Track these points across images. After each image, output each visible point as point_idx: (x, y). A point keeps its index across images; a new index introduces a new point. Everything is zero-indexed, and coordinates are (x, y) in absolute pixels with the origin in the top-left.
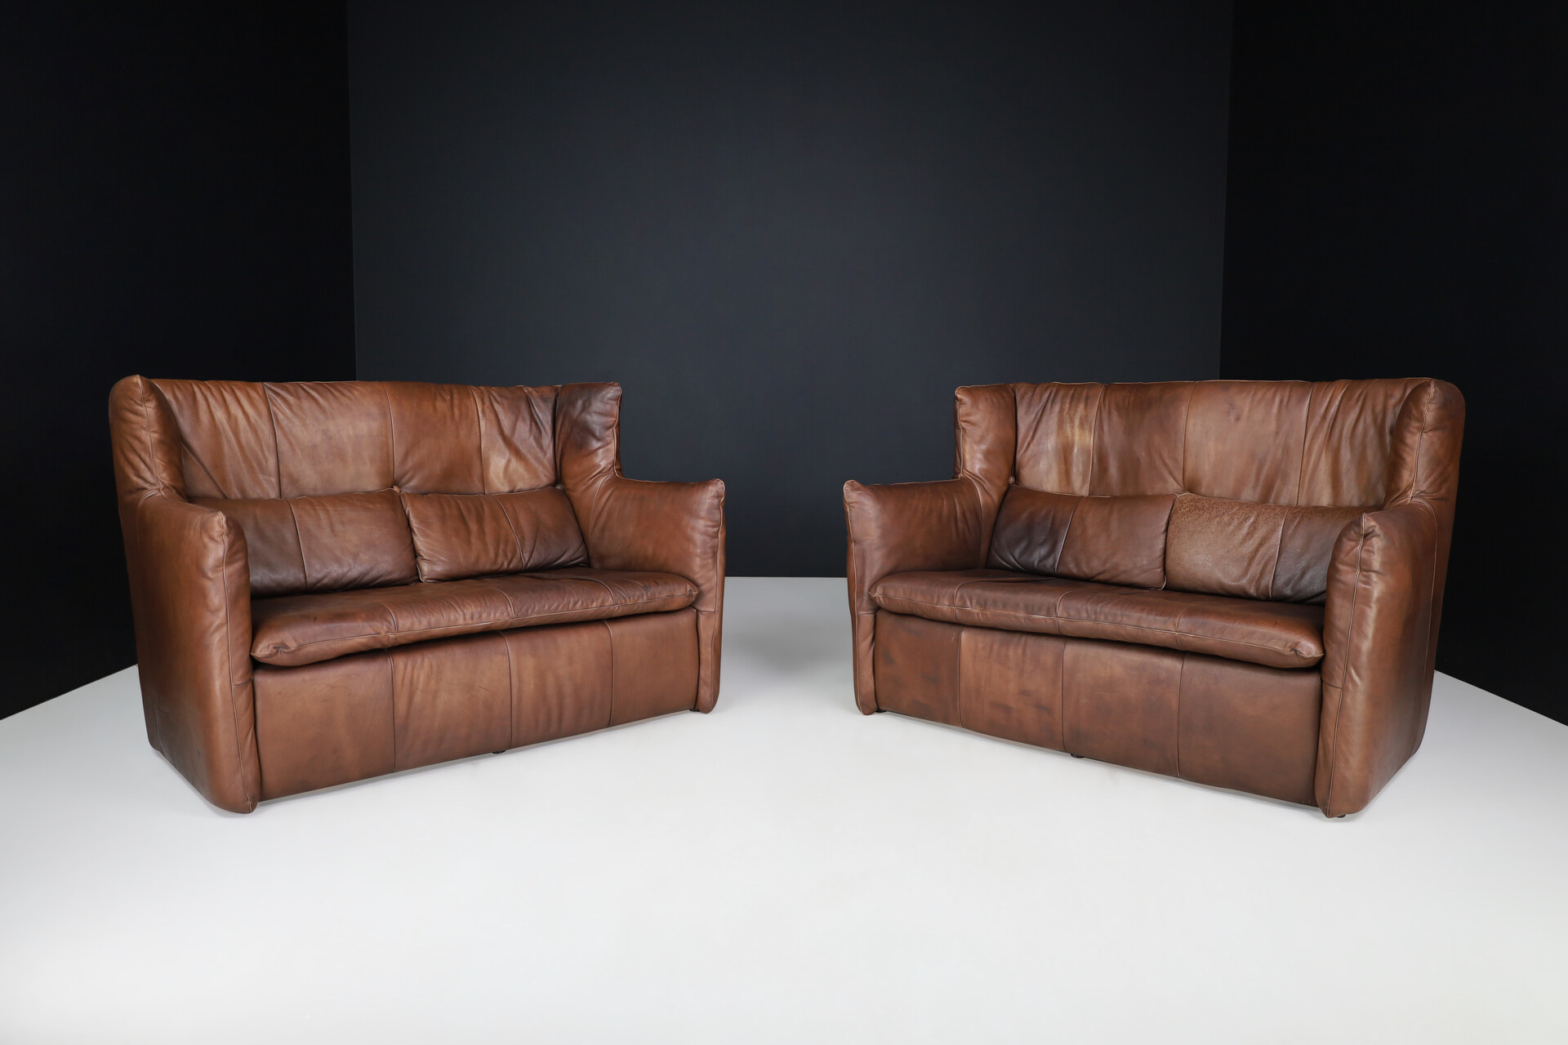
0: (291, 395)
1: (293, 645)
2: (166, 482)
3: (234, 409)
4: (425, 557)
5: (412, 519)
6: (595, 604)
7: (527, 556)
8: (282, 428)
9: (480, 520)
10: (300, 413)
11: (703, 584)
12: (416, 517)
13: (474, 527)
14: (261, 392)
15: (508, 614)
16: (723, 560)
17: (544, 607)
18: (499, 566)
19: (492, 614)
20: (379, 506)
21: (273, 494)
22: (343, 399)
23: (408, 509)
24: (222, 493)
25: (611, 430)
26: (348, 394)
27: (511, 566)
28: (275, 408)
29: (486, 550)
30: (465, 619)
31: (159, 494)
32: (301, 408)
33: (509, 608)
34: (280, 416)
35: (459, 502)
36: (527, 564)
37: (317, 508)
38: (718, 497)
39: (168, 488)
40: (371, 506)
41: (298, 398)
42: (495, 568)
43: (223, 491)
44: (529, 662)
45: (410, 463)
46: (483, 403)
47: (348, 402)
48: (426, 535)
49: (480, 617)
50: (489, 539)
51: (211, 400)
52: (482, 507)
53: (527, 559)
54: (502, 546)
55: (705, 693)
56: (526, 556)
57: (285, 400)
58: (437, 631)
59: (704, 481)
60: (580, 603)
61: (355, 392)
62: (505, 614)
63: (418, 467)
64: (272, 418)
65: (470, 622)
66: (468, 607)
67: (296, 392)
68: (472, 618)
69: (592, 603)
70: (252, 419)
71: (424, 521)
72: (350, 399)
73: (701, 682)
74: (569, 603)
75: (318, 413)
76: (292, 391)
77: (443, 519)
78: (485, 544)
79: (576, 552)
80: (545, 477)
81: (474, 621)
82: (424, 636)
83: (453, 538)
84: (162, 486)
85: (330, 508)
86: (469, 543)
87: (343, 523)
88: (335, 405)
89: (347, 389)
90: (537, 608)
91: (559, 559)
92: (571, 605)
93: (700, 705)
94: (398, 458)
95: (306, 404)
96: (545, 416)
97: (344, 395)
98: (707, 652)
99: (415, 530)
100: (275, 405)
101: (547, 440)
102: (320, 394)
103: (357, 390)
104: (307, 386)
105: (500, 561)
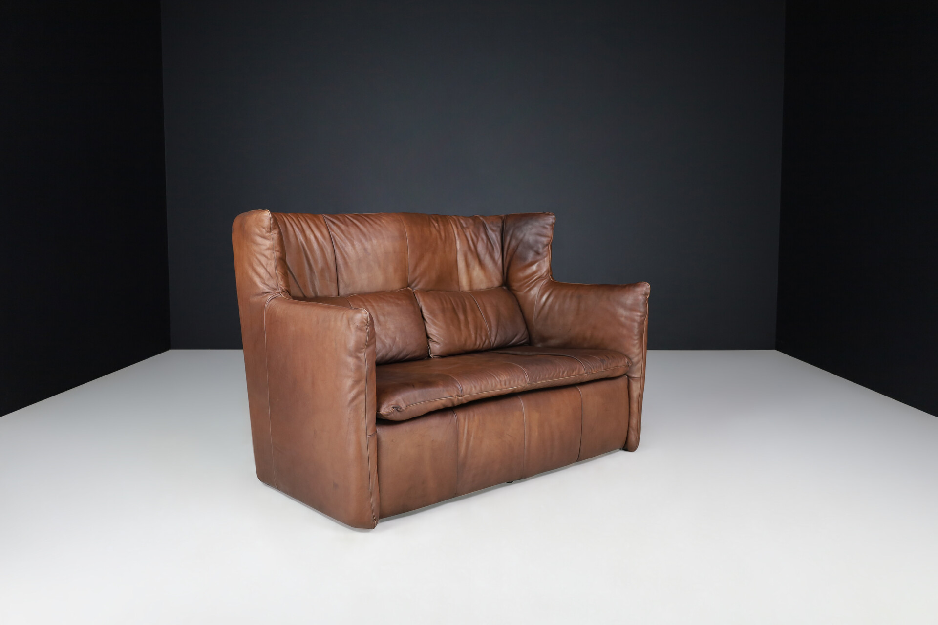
0: (343, 223)
1: (403, 406)
2: (283, 288)
3: (308, 232)
4: (435, 339)
5: (423, 310)
6: (574, 373)
7: (495, 339)
8: (338, 247)
9: (465, 313)
10: (349, 237)
11: (633, 358)
12: (427, 309)
13: (462, 317)
14: (323, 222)
15: (526, 381)
16: (646, 341)
17: (546, 375)
18: (477, 346)
19: (516, 382)
20: (404, 302)
21: (334, 294)
22: (376, 226)
23: (421, 304)
24: (304, 295)
25: (547, 247)
26: (378, 222)
27: (484, 346)
28: (333, 233)
29: (470, 335)
30: (501, 385)
31: (280, 296)
32: (350, 233)
33: (526, 377)
34: (337, 239)
35: (451, 298)
36: (493, 345)
37: (366, 304)
38: (646, 294)
39: (284, 291)
40: (399, 302)
41: (347, 225)
42: (476, 347)
43: (304, 292)
44: (536, 416)
45: (418, 272)
46: (457, 228)
47: (379, 228)
48: (435, 324)
49: (510, 383)
50: (471, 327)
51: (295, 227)
52: (465, 302)
53: (493, 340)
54: (479, 332)
55: (632, 438)
56: (493, 339)
57: (339, 228)
58: (485, 394)
59: (633, 284)
60: (566, 372)
61: (383, 221)
62: (524, 381)
63: (423, 275)
64: (332, 240)
65: (504, 387)
66: (502, 376)
67: (345, 220)
68: (505, 385)
69: (573, 373)
70: (320, 240)
71: (432, 313)
72: (380, 226)
73: (630, 429)
74: (560, 372)
75: (361, 237)
76: (342, 221)
77: (443, 311)
78: (469, 330)
79: (522, 335)
80: (496, 280)
81: (506, 386)
82: (478, 397)
83: (451, 326)
84: (280, 291)
85: (374, 304)
86: (460, 329)
87: (384, 315)
88: (371, 230)
89: (377, 218)
90: (542, 376)
91: (513, 340)
92: (561, 375)
93: (628, 445)
94: (410, 269)
95: (353, 230)
96: (495, 237)
97: (376, 223)
98: (635, 406)
99: (426, 319)
100: (333, 231)
101: (497, 255)
102: (361, 223)
103: (384, 219)
104: (351, 217)
105: (478, 343)
